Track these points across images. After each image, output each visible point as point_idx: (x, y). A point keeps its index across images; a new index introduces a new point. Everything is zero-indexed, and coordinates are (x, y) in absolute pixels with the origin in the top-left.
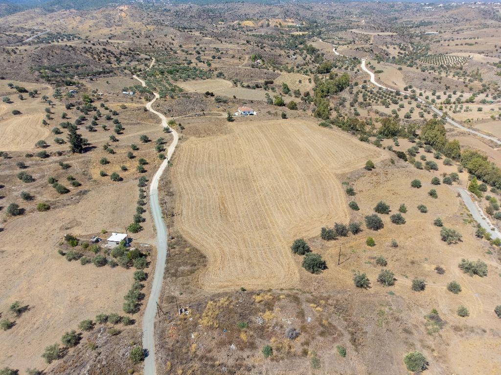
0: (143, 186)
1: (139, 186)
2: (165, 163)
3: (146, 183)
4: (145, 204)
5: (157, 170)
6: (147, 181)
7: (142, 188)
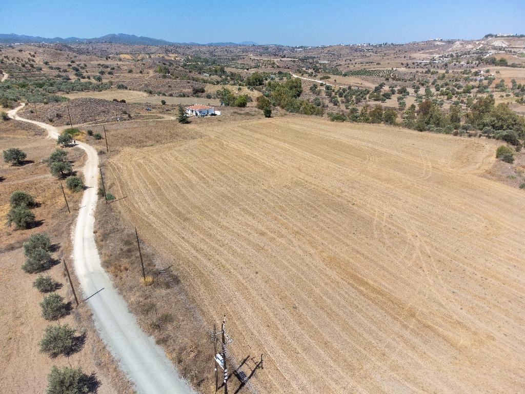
0: (43, 268)
1: (30, 269)
2: (90, 199)
3: (55, 256)
4: (81, 340)
5: (75, 217)
6: (54, 248)
7: (45, 275)
